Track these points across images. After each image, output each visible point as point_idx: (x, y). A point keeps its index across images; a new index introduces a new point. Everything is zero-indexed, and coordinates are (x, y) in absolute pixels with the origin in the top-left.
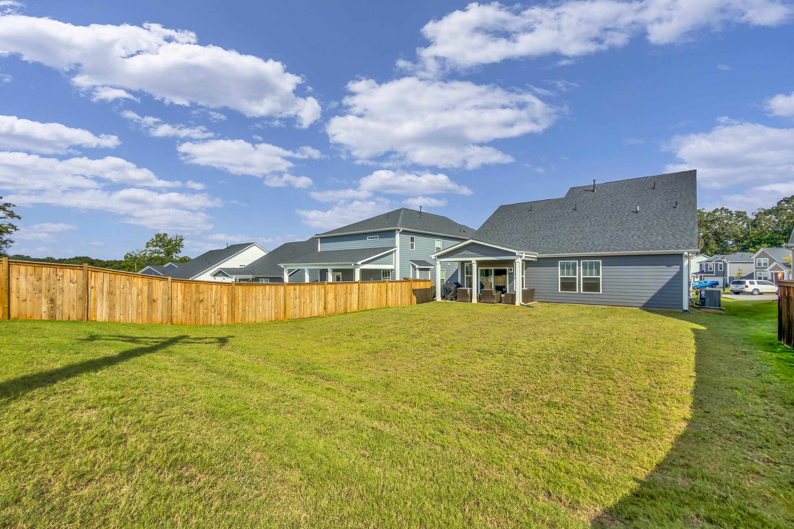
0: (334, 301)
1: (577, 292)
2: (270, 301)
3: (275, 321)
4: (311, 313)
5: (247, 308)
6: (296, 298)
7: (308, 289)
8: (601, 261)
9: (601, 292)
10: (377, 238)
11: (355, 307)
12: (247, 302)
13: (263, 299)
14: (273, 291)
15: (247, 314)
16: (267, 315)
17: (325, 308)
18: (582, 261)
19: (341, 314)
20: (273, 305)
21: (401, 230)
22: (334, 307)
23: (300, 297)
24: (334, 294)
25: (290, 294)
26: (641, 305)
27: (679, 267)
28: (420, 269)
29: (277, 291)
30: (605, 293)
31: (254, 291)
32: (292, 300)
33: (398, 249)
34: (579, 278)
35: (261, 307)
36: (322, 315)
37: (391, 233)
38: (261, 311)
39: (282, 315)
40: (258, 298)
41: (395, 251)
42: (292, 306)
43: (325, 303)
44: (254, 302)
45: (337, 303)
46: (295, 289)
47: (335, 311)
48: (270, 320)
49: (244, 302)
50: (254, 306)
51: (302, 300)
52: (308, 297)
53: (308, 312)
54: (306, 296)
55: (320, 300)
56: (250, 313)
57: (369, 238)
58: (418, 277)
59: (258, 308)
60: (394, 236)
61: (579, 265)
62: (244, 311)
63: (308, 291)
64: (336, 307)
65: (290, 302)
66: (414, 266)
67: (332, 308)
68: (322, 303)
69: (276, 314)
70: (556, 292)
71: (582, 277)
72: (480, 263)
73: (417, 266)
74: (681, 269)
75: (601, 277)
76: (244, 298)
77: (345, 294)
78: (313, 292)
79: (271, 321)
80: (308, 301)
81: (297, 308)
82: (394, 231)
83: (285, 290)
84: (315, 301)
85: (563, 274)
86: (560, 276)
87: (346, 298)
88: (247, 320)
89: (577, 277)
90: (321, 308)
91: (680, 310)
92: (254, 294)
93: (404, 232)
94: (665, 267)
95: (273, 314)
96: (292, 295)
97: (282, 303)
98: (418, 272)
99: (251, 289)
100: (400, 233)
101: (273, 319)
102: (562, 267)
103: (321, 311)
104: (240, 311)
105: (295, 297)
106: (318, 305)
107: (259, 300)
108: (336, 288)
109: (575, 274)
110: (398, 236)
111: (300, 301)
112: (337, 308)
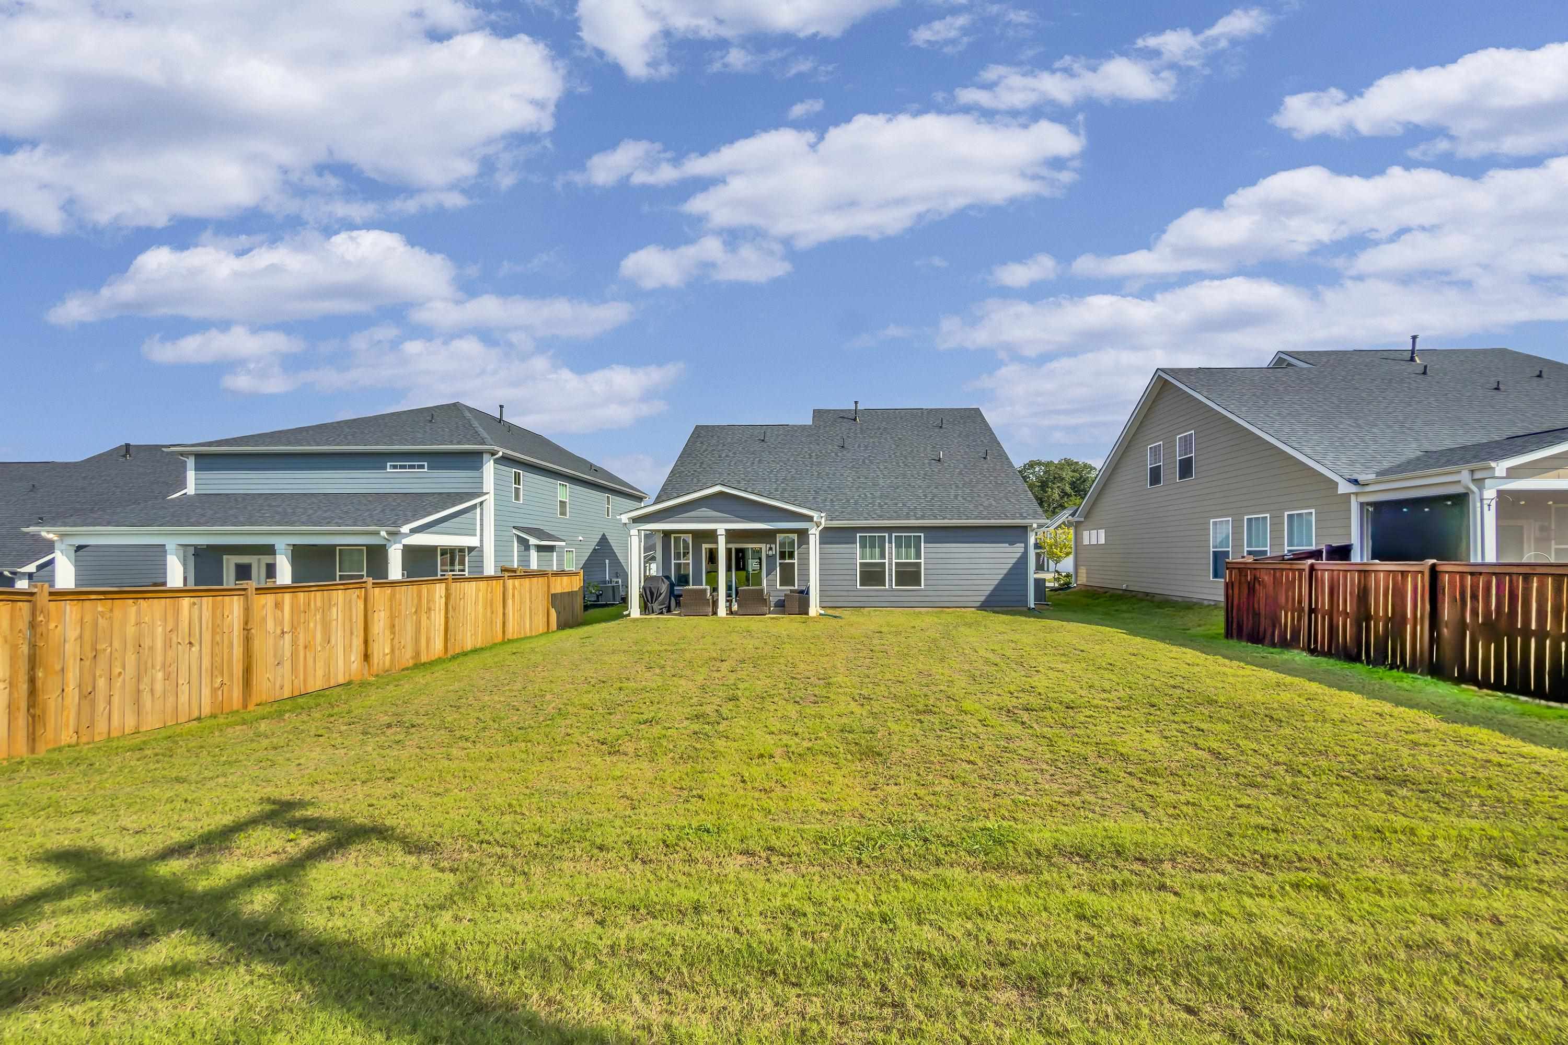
0: (387, 633)
1: (887, 587)
2: (195, 649)
3: (213, 716)
4: (327, 676)
5: (101, 683)
6: (283, 633)
7: (319, 604)
8: (922, 535)
9: (923, 587)
10: (422, 467)
11: (438, 646)
12: (103, 660)
13: (168, 644)
14: (206, 615)
15: (101, 705)
16: (183, 698)
17: (366, 657)
18: (894, 535)
19: (407, 669)
20: (206, 663)
21: (500, 454)
22: (387, 651)
23: (293, 628)
24: (388, 614)
25: (264, 619)
26: (978, 604)
27: (1023, 545)
28: (540, 548)
29: (218, 612)
30: (929, 588)
31: (132, 619)
32: (271, 641)
33: (490, 500)
34: (890, 564)
35: (160, 675)
36: (357, 678)
37: (472, 460)
38: (159, 687)
39: (237, 693)
40: (147, 643)
41: (481, 503)
42: (271, 660)
43: (366, 642)
44: (131, 659)
45: (396, 641)
46: (278, 605)
47: (392, 661)
48: (196, 714)
49: (87, 663)
50: (130, 671)
51: (301, 636)
52: (319, 627)
53: (320, 673)
54: (312, 625)
55: (352, 633)
56: (116, 700)
57: (395, 467)
58: (534, 565)
59: (146, 680)
60: (478, 467)
61: (890, 542)
62: (87, 695)
63: (317, 609)
64: (393, 651)
65: (263, 647)
66: (524, 543)
67: (385, 655)
68: (358, 642)
69: (214, 691)
70: (853, 588)
71: (894, 561)
72: (732, 535)
73: (533, 541)
74: (1026, 548)
75: (922, 561)
76: (88, 647)
77: (416, 612)
78: (334, 610)
79: (199, 719)
80: (319, 637)
81: (287, 665)
82: (480, 454)
83: (247, 610)
84: (338, 637)
85: (862, 557)
86: (859, 561)
87: (418, 624)
88: (101, 726)
89: (887, 561)
90: (356, 656)
91: (1025, 609)
92: (131, 630)
93: (506, 460)
94: (1007, 545)
95: (206, 692)
96: (270, 625)
97: (238, 651)
98: (534, 554)
99: (117, 614)
100: (496, 461)
101: (206, 710)
102: (863, 546)
103: (354, 666)
104: (68, 701)
105: (279, 631)
106: (348, 649)
107: (151, 648)
108: (392, 596)
109: (883, 556)
110: (489, 467)
111: (294, 643)
112: (397, 652)
